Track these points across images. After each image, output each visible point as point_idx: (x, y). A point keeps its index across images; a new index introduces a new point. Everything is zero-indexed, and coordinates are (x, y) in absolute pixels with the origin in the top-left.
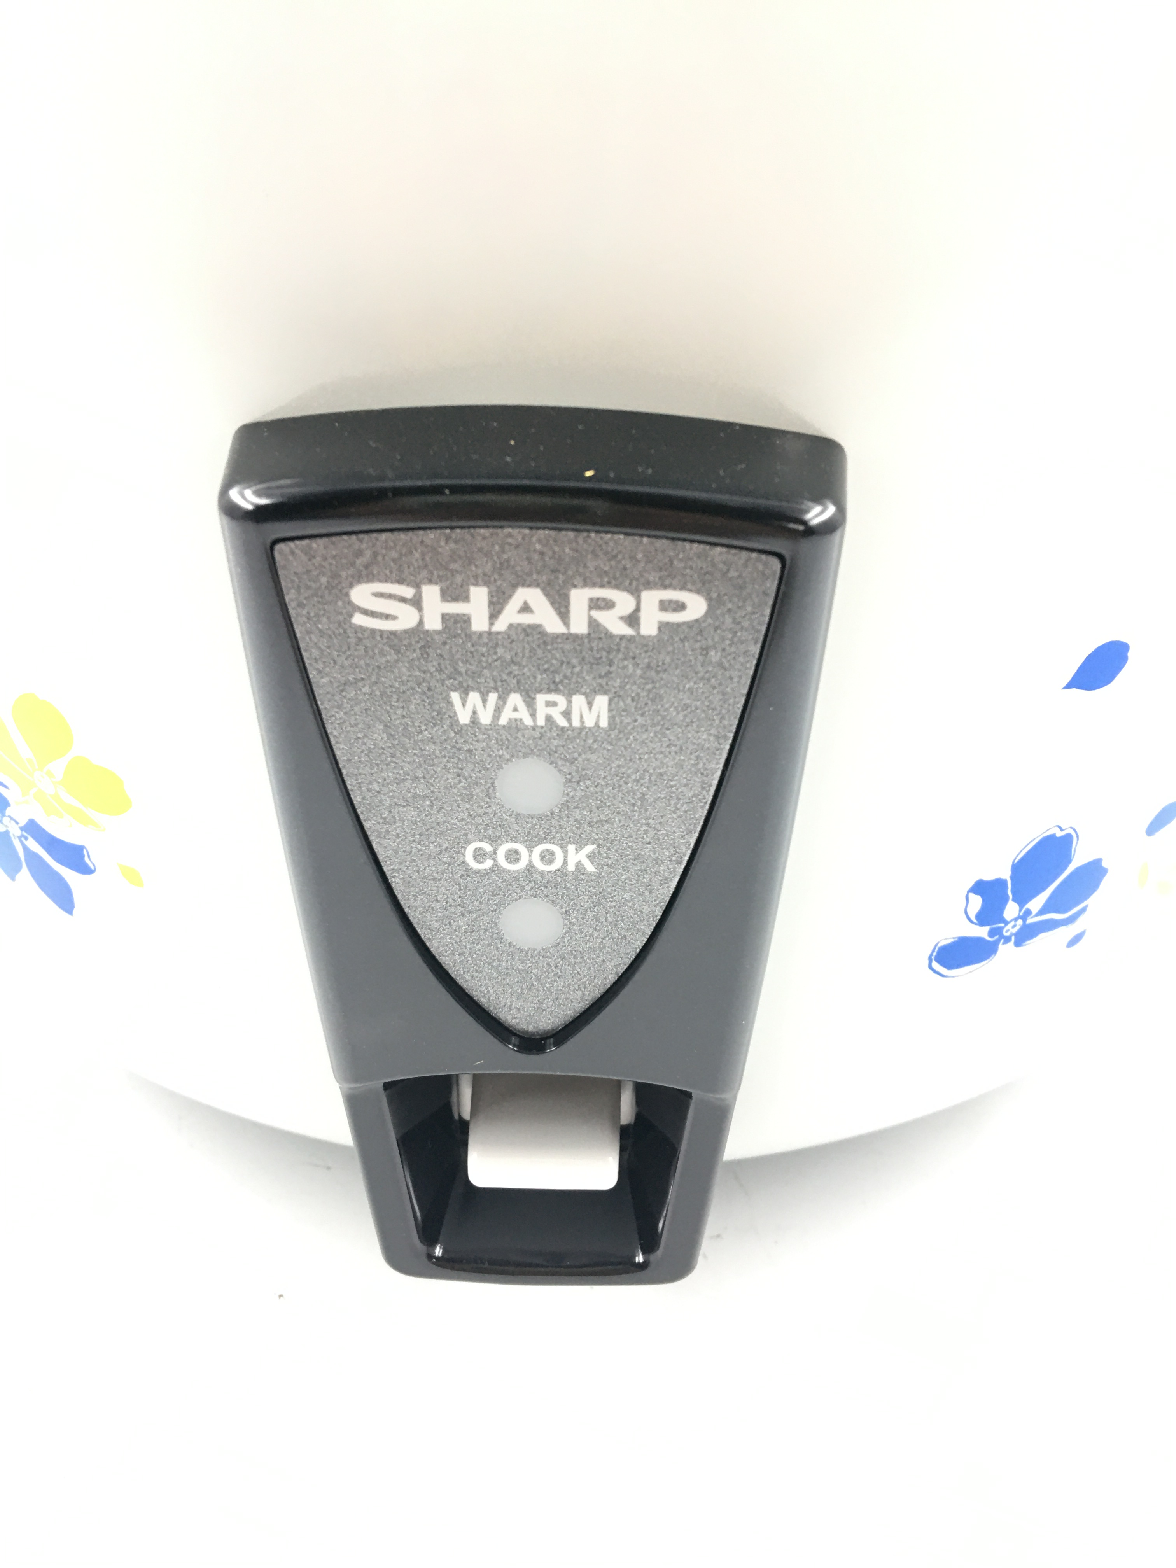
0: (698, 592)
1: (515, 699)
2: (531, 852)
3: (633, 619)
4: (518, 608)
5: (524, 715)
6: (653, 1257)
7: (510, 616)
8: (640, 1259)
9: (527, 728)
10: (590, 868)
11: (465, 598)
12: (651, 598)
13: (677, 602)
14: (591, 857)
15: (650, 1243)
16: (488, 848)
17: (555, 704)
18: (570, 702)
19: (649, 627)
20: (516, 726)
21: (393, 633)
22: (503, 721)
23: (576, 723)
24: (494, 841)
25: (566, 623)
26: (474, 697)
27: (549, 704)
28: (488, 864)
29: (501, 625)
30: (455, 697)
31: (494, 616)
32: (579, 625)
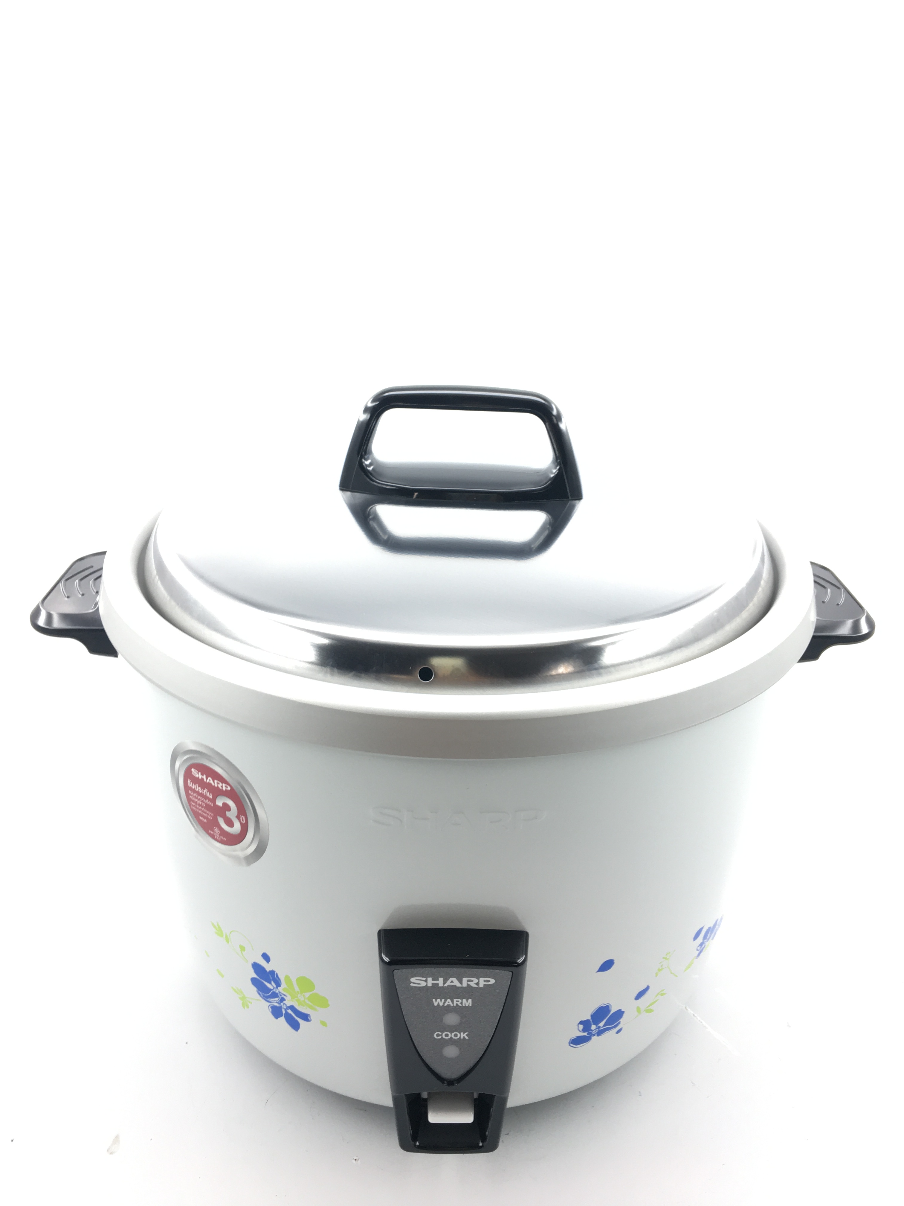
0: (493, 978)
1: (449, 1000)
2: (451, 1034)
3: (477, 984)
4: (450, 981)
5: (451, 1003)
6: (485, 1144)
7: (448, 983)
8: (481, 1144)
9: (451, 1006)
10: (467, 1038)
11: (438, 980)
12: (482, 980)
13: (488, 980)
14: (467, 1035)
15: (484, 1140)
16: (440, 1033)
17: (458, 1001)
18: (462, 1001)
19: (481, 985)
20: (449, 1006)
21: (420, 987)
22: (446, 1005)
23: (464, 1005)
24: (442, 1032)
25: (462, 985)
26: (439, 1000)
27: (457, 1001)
28: (440, 1037)
29: (446, 985)
30: (434, 1000)
31: (444, 984)
32: (465, 984)
